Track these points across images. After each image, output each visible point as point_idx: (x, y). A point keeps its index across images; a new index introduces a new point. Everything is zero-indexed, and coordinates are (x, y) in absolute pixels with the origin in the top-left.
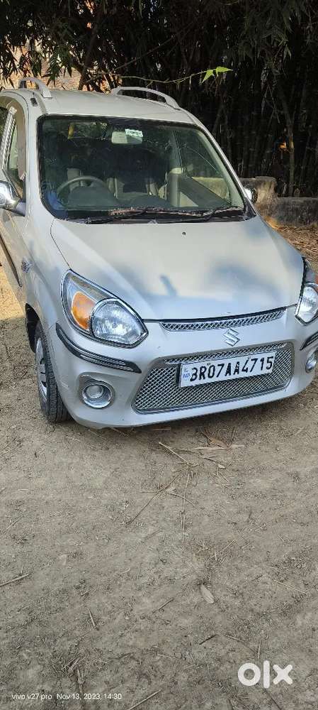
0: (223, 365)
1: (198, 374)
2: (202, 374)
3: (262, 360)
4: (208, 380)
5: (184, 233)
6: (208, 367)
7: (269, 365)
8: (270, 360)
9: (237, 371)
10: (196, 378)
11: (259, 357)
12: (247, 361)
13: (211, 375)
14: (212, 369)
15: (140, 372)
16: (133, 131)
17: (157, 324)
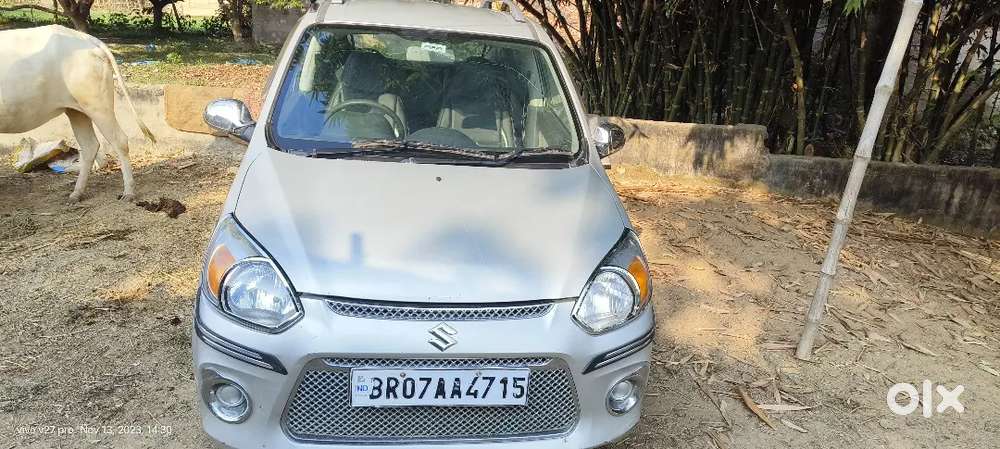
0: (429, 380)
1: (384, 388)
2: (391, 390)
3: (504, 381)
4: (401, 401)
5: (439, 179)
6: (401, 380)
7: (518, 391)
8: (519, 383)
9: (457, 392)
10: (380, 394)
11: (499, 375)
12: (476, 379)
13: (409, 393)
14: (409, 384)
15: (284, 372)
16: (434, 45)
17: (320, 302)
